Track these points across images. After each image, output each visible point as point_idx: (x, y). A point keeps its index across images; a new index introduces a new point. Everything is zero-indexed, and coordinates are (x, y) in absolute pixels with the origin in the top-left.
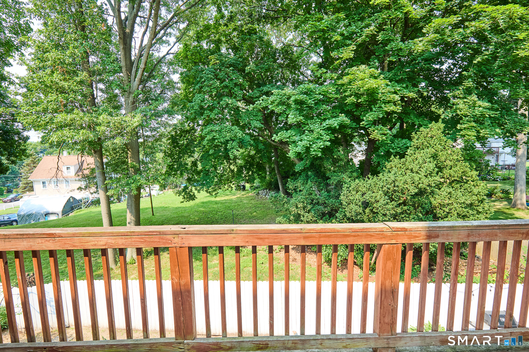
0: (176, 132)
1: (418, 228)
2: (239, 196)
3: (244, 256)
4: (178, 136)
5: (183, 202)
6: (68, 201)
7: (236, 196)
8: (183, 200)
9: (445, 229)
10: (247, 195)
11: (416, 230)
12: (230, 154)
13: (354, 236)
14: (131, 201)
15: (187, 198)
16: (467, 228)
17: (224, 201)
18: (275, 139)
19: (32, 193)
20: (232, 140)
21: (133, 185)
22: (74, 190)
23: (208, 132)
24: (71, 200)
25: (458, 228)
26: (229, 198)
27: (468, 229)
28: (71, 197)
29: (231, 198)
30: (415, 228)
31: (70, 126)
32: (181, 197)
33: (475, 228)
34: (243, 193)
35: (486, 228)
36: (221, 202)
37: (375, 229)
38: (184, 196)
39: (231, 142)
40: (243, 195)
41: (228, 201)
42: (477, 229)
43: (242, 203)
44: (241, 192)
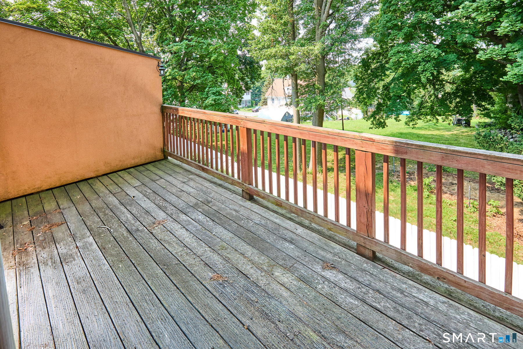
0: (368, 55)
1: (385, 141)
2: (455, 132)
3: (430, 204)
4: (370, 58)
5: (372, 128)
6: (284, 115)
7: (452, 133)
8: (372, 126)
9: (413, 147)
10: (470, 133)
11: (383, 142)
12: (422, 77)
13: (333, 138)
14: (316, 118)
15: (377, 124)
16: (440, 151)
17: (430, 136)
18: (481, 57)
19: (266, 106)
20: (424, 61)
21: (314, 104)
22: (283, 105)
23: (394, 54)
24: (287, 115)
25: (430, 149)
26: (440, 133)
27: (442, 151)
28: (287, 112)
29: (443, 133)
30: (382, 141)
31: (275, 57)
32: (370, 122)
33: (451, 153)
34: (465, 130)
35: (467, 155)
36: (425, 136)
37: (348, 135)
38: (372, 122)
39: (424, 63)
40: (463, 132)
41: (436, 137)
42: (454, 154)
43: (457, 142)
44: (463, 128)
